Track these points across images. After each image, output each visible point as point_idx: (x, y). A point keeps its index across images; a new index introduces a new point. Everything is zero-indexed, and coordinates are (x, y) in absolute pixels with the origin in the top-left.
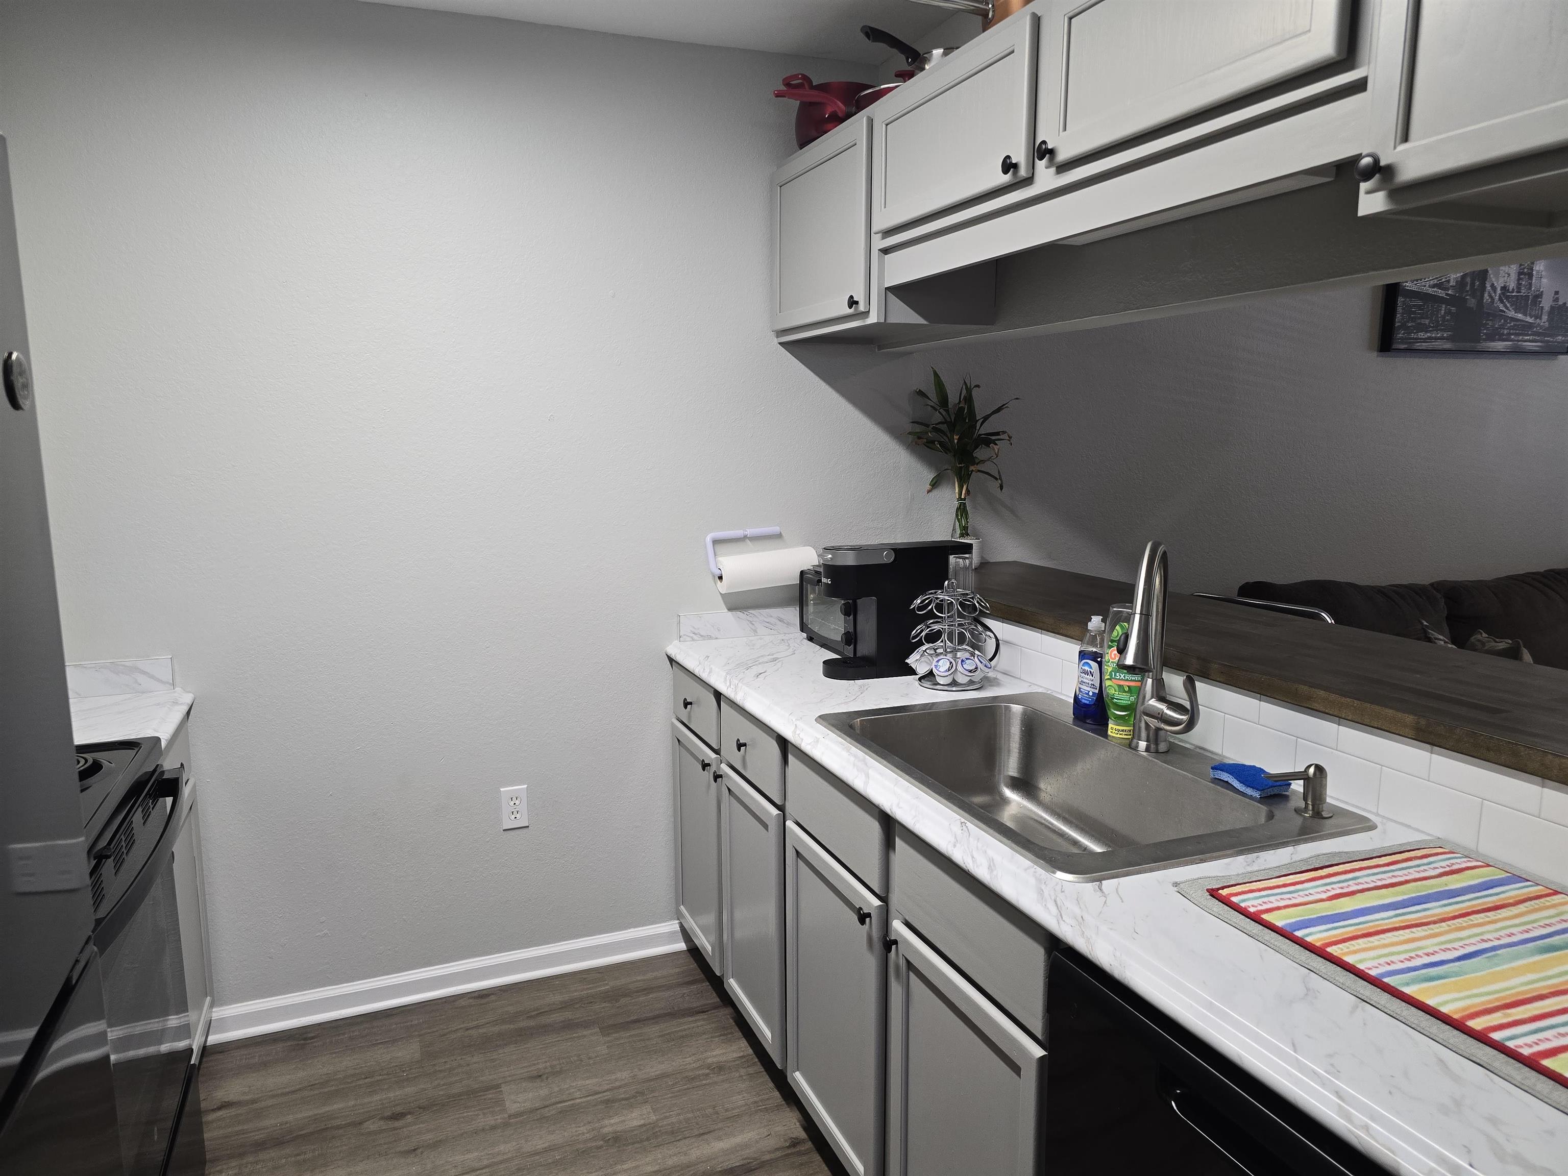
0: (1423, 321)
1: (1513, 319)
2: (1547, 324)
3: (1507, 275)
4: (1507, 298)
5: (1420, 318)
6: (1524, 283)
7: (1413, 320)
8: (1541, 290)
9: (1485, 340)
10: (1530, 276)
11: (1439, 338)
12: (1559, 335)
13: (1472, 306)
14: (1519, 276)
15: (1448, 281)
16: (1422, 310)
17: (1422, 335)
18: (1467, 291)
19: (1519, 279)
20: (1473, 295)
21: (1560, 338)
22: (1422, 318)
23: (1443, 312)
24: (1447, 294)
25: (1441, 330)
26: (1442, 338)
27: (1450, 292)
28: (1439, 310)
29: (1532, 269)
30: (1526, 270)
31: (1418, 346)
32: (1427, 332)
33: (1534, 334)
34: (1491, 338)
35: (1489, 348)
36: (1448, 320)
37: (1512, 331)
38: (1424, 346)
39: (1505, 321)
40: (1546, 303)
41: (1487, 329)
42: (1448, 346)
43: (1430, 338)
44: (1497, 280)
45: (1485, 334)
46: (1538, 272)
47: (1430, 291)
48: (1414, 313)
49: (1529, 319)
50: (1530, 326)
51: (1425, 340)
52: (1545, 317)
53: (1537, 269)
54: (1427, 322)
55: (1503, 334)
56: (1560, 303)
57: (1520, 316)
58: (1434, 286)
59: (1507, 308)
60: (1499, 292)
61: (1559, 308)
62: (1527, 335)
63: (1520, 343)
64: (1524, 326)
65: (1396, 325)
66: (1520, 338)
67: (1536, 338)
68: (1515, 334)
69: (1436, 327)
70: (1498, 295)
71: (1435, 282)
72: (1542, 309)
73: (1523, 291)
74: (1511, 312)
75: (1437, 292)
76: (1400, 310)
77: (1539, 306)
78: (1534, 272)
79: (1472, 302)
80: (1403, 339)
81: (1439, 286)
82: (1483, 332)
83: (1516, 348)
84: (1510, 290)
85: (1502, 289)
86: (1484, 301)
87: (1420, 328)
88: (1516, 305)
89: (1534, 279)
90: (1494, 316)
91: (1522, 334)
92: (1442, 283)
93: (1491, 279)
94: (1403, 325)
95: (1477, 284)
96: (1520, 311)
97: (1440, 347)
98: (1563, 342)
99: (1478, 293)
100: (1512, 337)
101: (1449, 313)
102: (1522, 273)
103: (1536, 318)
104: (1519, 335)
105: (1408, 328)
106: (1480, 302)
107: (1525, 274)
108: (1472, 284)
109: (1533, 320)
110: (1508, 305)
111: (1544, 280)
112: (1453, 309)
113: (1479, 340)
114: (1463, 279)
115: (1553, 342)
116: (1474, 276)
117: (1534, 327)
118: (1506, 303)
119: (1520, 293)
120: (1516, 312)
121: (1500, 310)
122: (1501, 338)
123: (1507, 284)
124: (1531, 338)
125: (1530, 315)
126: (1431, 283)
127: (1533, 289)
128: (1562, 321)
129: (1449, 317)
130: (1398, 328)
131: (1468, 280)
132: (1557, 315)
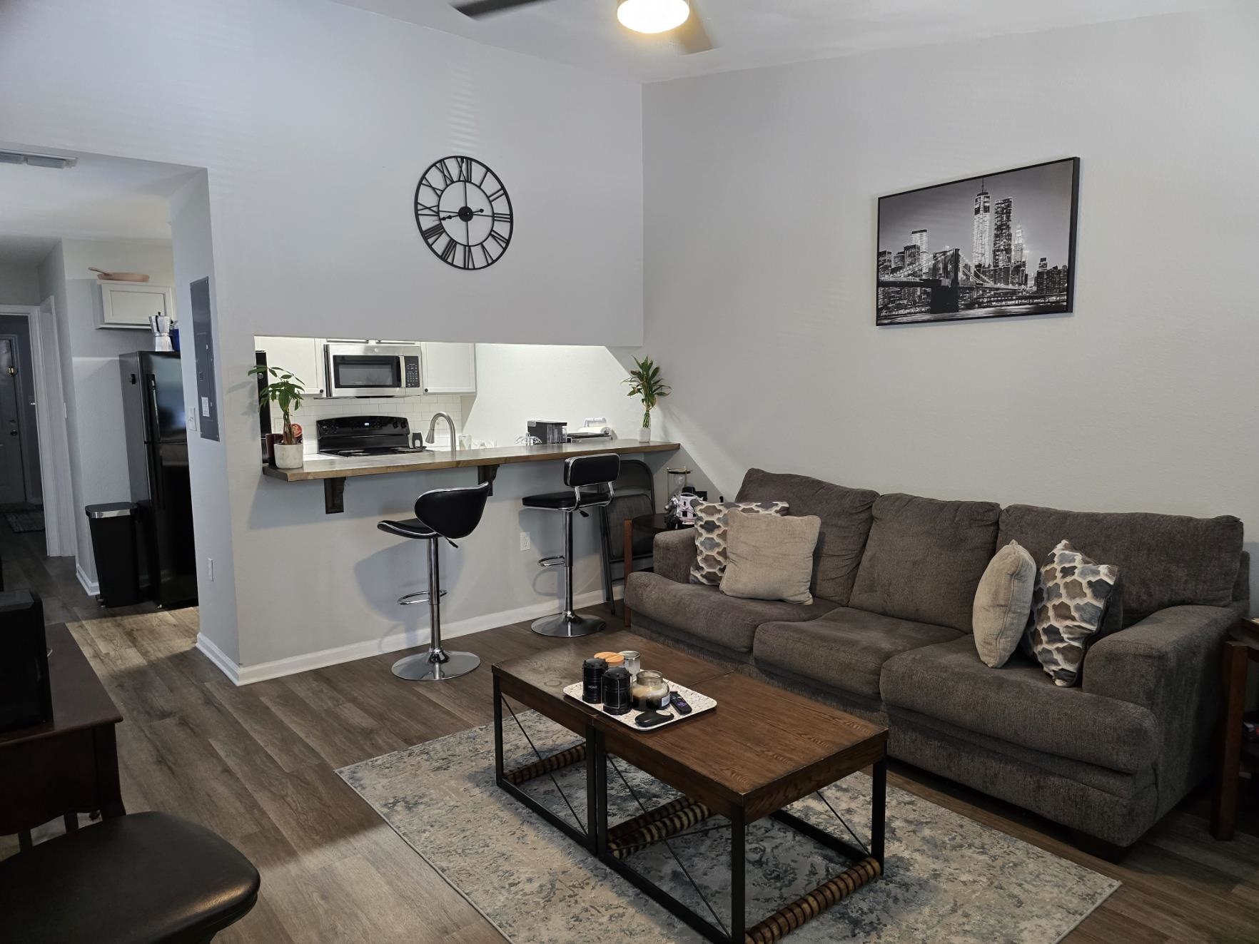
0: (901, 302)
1: (991, 289)
2: (1035, 289)
3: (980, 255)
4: (984, 273)
5: (898, 300)
6: (1001, 258)
7: (893, 302)
8: (1023, 260)
9: (963, 309)
10: (1008, 251)
12: (1052, 296)
13: (947, 284)
14: (994, 253)
15: (921, 270)
16: (900, 293)
17: (902, 312)
18: (941, 274)
19: (995, 256)
20: (947, 275)
21: (1054, 298)
22: (900, 299)
23: (919, 293)
24: (920, 280)
25: (918, 306)
26: (921, 312)
27: (924, 277)
28: (914, 293)
29: (1010, 245)
30: (1002, 247)
31: (899, 320)
32: (906, 309)
33: (1018, 298)
34: (970, 306)
36: (924, 299)
37: (992, 299)
38: (905, 319)
39: (984, 291)
40: (1032, 271)
41: (965, 300)
44: (971, 259)
45: (962, 305)
46: (1017, 245)
47: (905, 279)
48: (893, 297)
49: (1010, 286)
50: (1014, 292)
51: (905, 315)
52: (1031, 283)
53: (1016, 242)
54: (905, 302)
55: (983, 303)
56: (1049, 268)
57: (999, 285)
58: (909, 275)
59: (984, 281)
60: (973, 269)
61: (1048, 272)
62: (1012, 300)
63: (1003, 308)
64: (1006, 293)
65: (880, 307)
66: (1004, 303)
67: (1023, 301)
68: (997, 301)
69: (914, 304)
70: (973, 272)
71: (910, 272)
72: (1026, 275)
73: (1001, 265)
74: (990, 284)
75: (911, 279)
76: (881, 296)
77: (1023, 274)
78: (1013, 247)
79: (946, 282)
80: (886, 316)
81: (914, 274)
82: (961, 303)
83: (999, 313)
84: (986, 266)
85: (976, 266)
86: (959, 279)
87: (899, 307)
88: (995, 277)
89: (1013, 253)
90: (971, 289)
91: (1005, 300)
92: (916, 272)
93: (964, 261)
94: (885, 307)
95: (950, 267)
96: (1000, 282)
97: (920, 319)
98: (1057, 302)
99: (952, 274)
100: (994, 303)
101: (925, 292)
102: (998, 251)
103: (1020, 284)
104: (1001, 301)
105: (889, 308)
106: (955, 281)
107: (1003, 250)
108: (945, 268)
109: (1016, 287)
110: (985, 278)
111: (1025, 252)
112: (929, 290)
113: (957, 310)
114: (935, 265)
115: (1044, 303)
116: (946, 261)
117: (1019, 293)
118: (983, 277)
119: (998, 266)
120: (995, 283)
121: (977, 284)
122: (981, 306)
123: (982, 262)
124: (1017, 302)
125: (1013, 283)
126: (906, 273)
127: (1013, 261)
128: (1054, 283)
129: (925, 296)
130: (882, 309)
131: (941, 266)
132: (1047, 278)
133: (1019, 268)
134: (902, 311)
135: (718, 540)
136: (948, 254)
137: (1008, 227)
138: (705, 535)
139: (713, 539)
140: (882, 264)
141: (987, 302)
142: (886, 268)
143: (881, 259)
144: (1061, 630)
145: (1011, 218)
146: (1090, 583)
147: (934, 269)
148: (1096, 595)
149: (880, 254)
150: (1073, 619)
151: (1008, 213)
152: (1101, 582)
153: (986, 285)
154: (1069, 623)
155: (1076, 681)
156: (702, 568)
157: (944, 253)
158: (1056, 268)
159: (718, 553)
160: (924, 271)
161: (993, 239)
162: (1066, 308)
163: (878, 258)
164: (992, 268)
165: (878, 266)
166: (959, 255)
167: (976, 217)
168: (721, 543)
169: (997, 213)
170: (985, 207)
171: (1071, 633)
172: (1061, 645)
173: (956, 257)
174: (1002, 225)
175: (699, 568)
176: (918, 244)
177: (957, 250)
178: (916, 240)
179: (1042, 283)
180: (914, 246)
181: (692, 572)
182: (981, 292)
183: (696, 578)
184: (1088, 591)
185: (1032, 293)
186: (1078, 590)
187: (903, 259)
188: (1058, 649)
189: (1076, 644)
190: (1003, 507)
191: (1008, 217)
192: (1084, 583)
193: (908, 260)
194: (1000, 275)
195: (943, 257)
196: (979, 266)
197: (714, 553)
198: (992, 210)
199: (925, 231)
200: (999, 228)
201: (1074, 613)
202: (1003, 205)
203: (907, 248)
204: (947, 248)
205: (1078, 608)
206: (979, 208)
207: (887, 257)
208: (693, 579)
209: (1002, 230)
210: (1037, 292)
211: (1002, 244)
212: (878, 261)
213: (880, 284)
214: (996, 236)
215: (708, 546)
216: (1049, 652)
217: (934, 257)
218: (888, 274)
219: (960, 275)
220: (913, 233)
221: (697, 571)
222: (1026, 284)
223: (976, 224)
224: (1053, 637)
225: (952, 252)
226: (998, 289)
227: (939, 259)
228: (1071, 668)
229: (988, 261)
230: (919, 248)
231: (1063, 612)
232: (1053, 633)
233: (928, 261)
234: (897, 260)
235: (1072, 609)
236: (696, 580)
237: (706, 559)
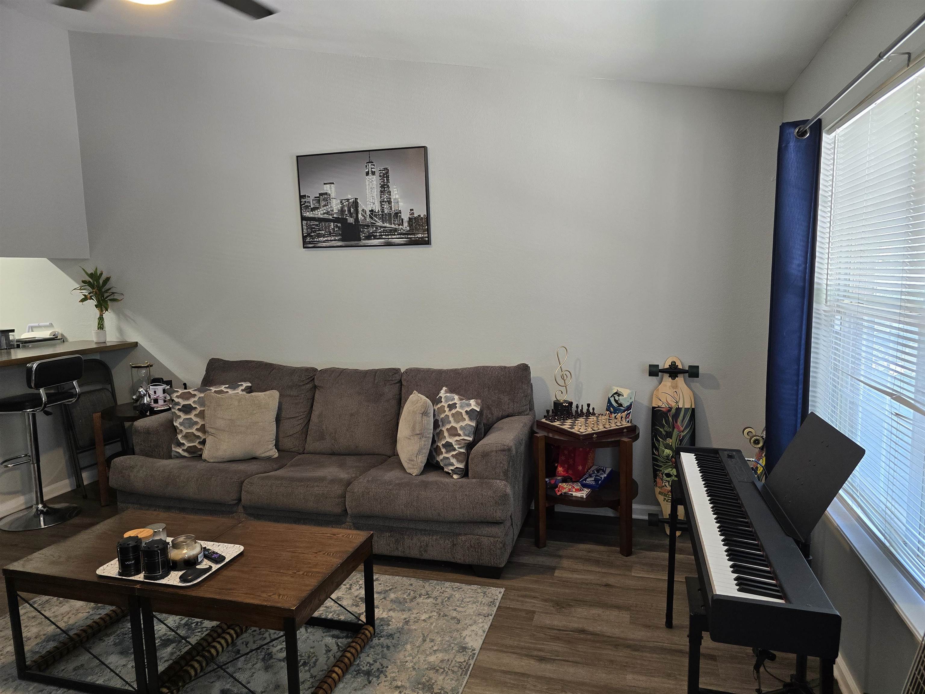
0: (320, 232)
1: (381, 227)
2: (408, 228)
3: (372, 204)
4: (375, 216)
6: (386, 206)
7: (314, 232)
8: (400, 209)
9: (364, 239)
10: (390, 202)
11: (333, 240)
12: (419, 234)
13: (351, 222)
14: (381, 203)
15: (333, 211)
16: (319, 226)
18: (346, 214)
19: (381, 205)
20: (351, 215)
21: (420, 235)
22: (319, 230)
23: (332, 227)
24: (333, 217)
25: (333, 236)
26: (335, 240)
27: (335, 216)
28: (329, 226)
29: (390, 198)
30: (386, 200)
31: (319, 245)
32: (324, 237)
33: (399, 234)
34: (368, 238)
35: (368, 243)
36: (337, 231)
37: (382, 234)
38: (324, 245)
39: (377, 228)
40: (405, 216)
41: (365, 234)
42: (340, 243)
43: (327, 240)
44: (366, 206)
46: (395, 199)
47: (322, 216)
48: (314, 228)
49: (393, 226)
50: (396, 230)
51: (324, 242)
52: (406, 224)
53: (394, 197)
54: (323, 232)
55: (376, 236)
56: (416, 215)
57: (387, 225)
58: (324, 213)
59: (376, 221)
60: (368, 213)
61: (415, 218)
62: (395, 235)
63: (390, 240)
64: (391, 230)
65: (305, 235)
66: (390, 237)
67: (402, 236)
68: (385, 235)
69: (330, 234)
70: (368, 215)
71: (324, 211)
72: (402, 220)
73: (386, 211)
74: (380, 223)
75: (326, 216)
76: (305, 227)
77: (400, 218)
78: (392, 200)
79: (351, 220)
80: (310, 242)
81: (327, 213)
82: (362, 236)
83: (388, 243)
84: (377, 211)
85: (370, 211)
86: (360, 219)
87: (319, 236)
88: (383, 219)
89: (393, 204)
90: (368, 226)
91: (390, 235)
92: (329, 212)
93: (361, 206)
94: (309, 235)
95: (352, 210)
96: (386, 222)
97: (335, 245)
98: (422, 238)
99: (354, 215)
100: (384, 237)
101: (337, 226)
102: (383, 202)
103: (399, 225)
104: (388, 235)
105: (312, 236)
106: (357, 219)
107: (386, 202)
108: (349, 211)
109: (397, 226)
110: (377, 220)
111: (401, 204)
112: (339, 225)
113: (360, 240)
114: (342, 208)
115: (415, 238)
116: (350, 205)
117: (399, 230)
118: (375, 218)
119: (384, 212)
120: (383, 223)
121: (372, 223)
122: (375, 238)
123: (374, 209)
124: (398, 236)
125: (394, 224)
126: (322, 212)
127: (393, 209)
128: (419, 225)
129: (337, 229)
130: (306, 236)
131: (346, 208)
132: (415, 223)
133: (397, 214)
134: (322, 238)
135: (195, 419)
136: (351, 201)
137: (388, 187)
138: (183, 416)
139: (191, 418)
140: (304, 204)
141: (379, 236)
142: (307, 207)
143: (302, 200)
144: (453, 444)
145: (390, 181)
146: (466, 412)
147: (342, 211)
148: (471, 419)
149: (301, 197)
150: (459, 435)
151: (388, 177)
152: (473, 410)
153: (378, 224)
154: (457, 438)
155: (465, 473)
156: (183, 444)
157: (348, 200)
158: (419, 216)
159: (197, 429)
160: (335, 212)
161: (379, 194)
162: (426, 242)
163: (300, 200)
164: (380, 213)
165: (301, 205)
166: (358, 203)
167: (367, 177)
168: (199, 421)
169: (380, 176)
170: (372, 172)
171: (459, 444)
172: (454, 453)
173: (356, 204)
174: (384, 185)
175: (180, 445)
176: (329, 192)
177: (356, 199)
178: (327, 189)
179: (412, 225)
180: (326, 194)
181: (173, 449)
182: (374, 228)
183: (178, 453)
184: (466, 417)
185: (407, 231)
186: (460, 417)
187: (319, 202)
188: (453, 456)
189: (462, 450)
190: (402, 371)
191: (388, 180)
192: (463, 412)
193: (323, 203)
194: (386, 218)
195: (347, 203)
196: (372, 211)
197: (193, 430)
198: (377, 174)
199: (333, 183)
200: (382, 186)
201: (460, 432)
202: (384, 172)
203: (321, 194)
204: (349, 197)
205: (462, 428)
206: (368, 171)
207: (307, 200)
208: (175, 454)
209: (384, 188)
210: (409, 231)
211: (385, 197)
212: (301, 202)
213: (303, 218)
214: (381, 192)
215: (187, 425)
216: (448, 458)
217: (341, 202)
218: (309, 211)
219: (360, 216)
220: (325, 184)
221: (178, 447)
222: (402, 225)
223: (367, 183)
224: (449, 449)
225: (353, 200)
226: (385, 227)
227: (345, 204)
228: (461, 466)
229: (377, 208)
230: (330, 195)
231: (453, 432)
232: (449, 446)
233: (337, 205)
234: (314, 202)
235: (458, 429)
236: (177, 455)
237: (186, 437)
